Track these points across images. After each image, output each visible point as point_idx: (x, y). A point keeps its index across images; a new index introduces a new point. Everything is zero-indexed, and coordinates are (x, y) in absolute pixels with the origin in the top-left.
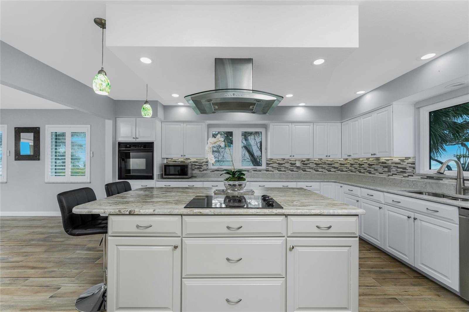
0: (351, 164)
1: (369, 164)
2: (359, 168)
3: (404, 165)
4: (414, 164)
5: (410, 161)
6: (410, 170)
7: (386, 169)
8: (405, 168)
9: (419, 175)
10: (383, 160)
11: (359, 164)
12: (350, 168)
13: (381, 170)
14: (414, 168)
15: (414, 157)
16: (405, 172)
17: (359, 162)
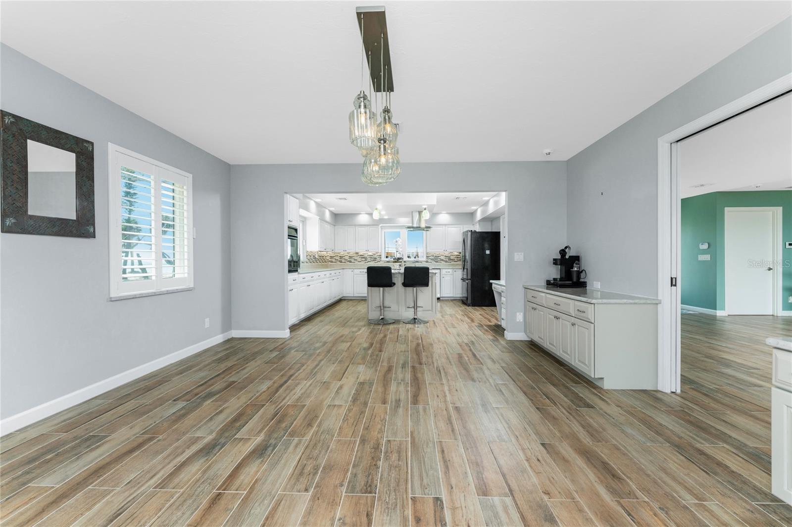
0: (331, 256)
1: (350, 257)
2: (339, 260)
3: (375, 256)
4: (380, 256)
5: (378, 254)
6: (378, 259)
7: (364, 259)
8: (376, 258)
9: (383, 261)
10: (361, 253)
11: (340, 257)
12: (330, 260)
13: (359, 259)
14: (381, 258)
15: (381, 253)
16: (375, 260)
17: (339, 255)
